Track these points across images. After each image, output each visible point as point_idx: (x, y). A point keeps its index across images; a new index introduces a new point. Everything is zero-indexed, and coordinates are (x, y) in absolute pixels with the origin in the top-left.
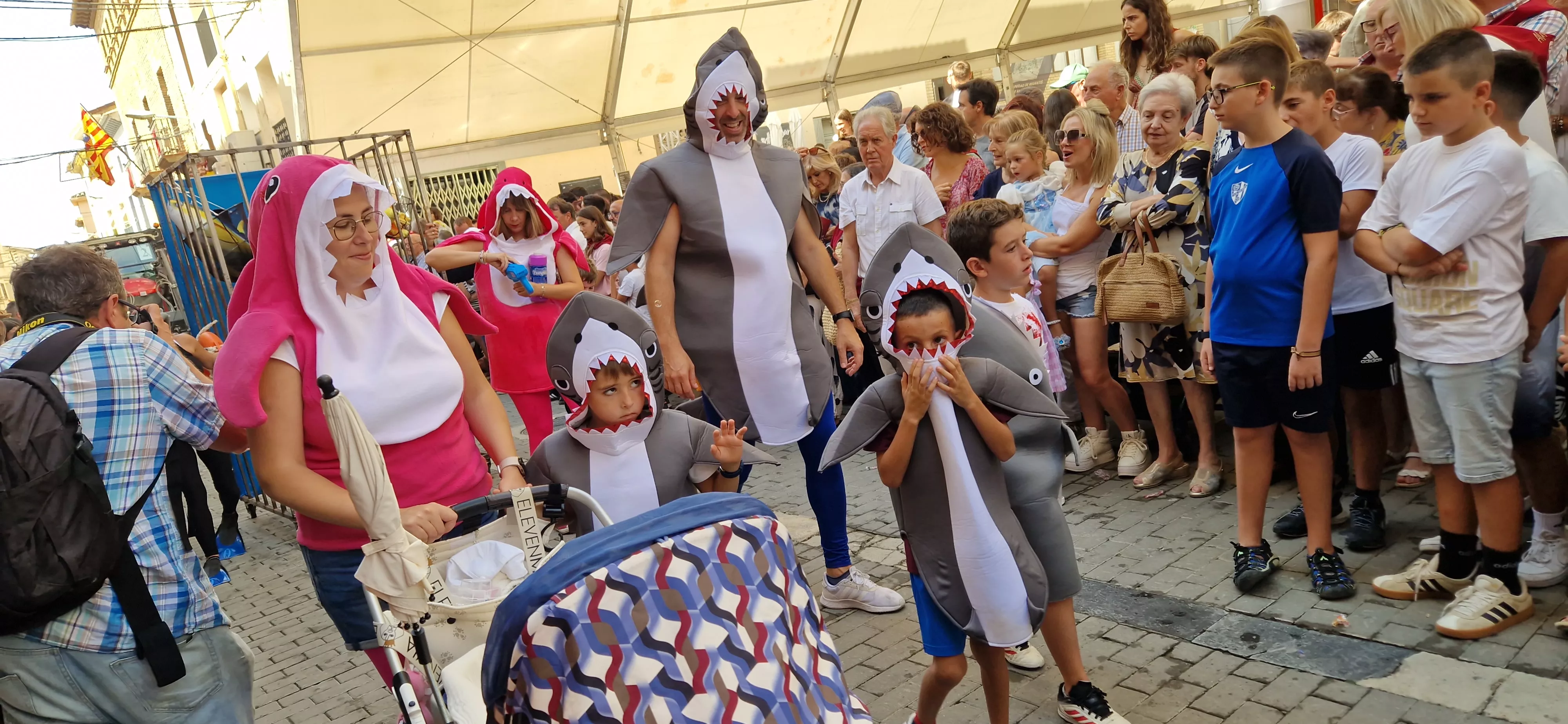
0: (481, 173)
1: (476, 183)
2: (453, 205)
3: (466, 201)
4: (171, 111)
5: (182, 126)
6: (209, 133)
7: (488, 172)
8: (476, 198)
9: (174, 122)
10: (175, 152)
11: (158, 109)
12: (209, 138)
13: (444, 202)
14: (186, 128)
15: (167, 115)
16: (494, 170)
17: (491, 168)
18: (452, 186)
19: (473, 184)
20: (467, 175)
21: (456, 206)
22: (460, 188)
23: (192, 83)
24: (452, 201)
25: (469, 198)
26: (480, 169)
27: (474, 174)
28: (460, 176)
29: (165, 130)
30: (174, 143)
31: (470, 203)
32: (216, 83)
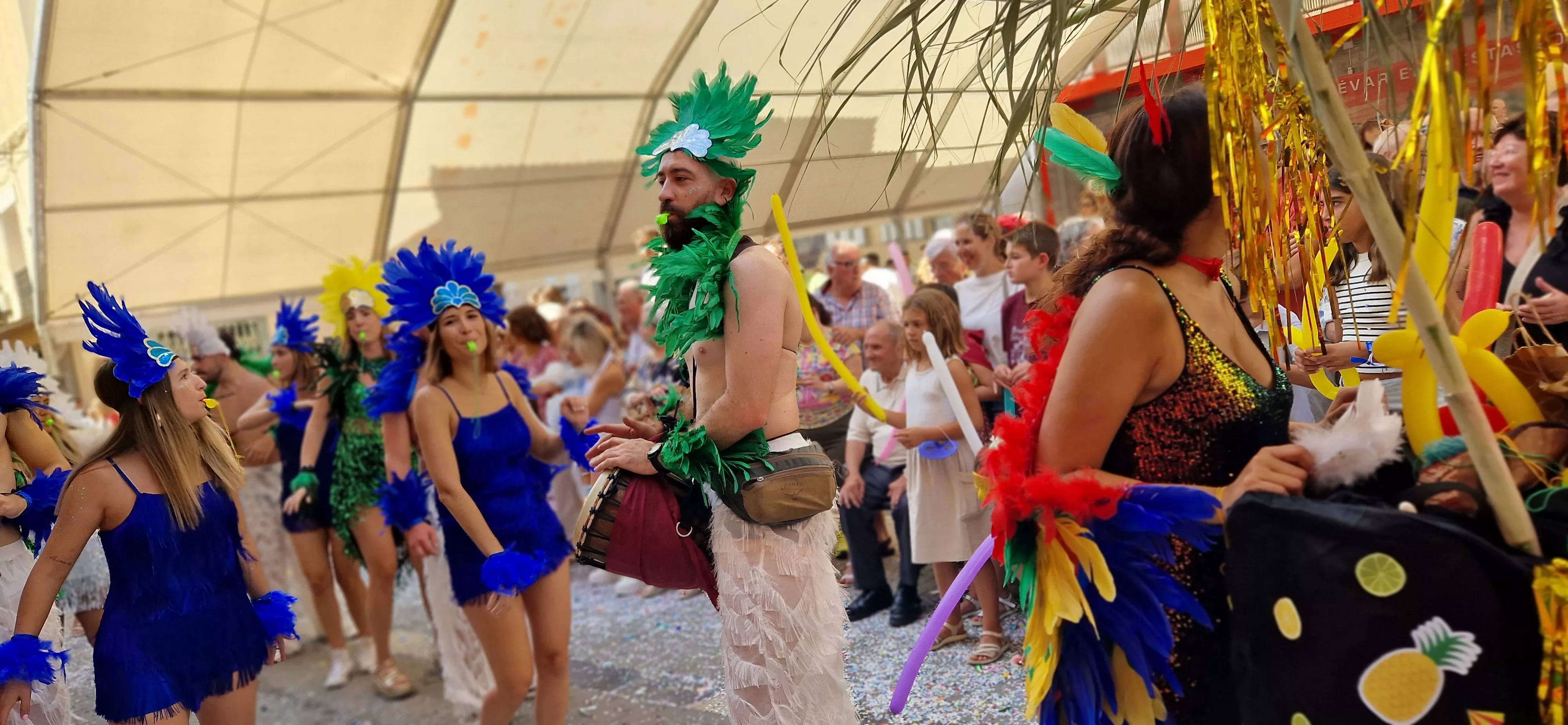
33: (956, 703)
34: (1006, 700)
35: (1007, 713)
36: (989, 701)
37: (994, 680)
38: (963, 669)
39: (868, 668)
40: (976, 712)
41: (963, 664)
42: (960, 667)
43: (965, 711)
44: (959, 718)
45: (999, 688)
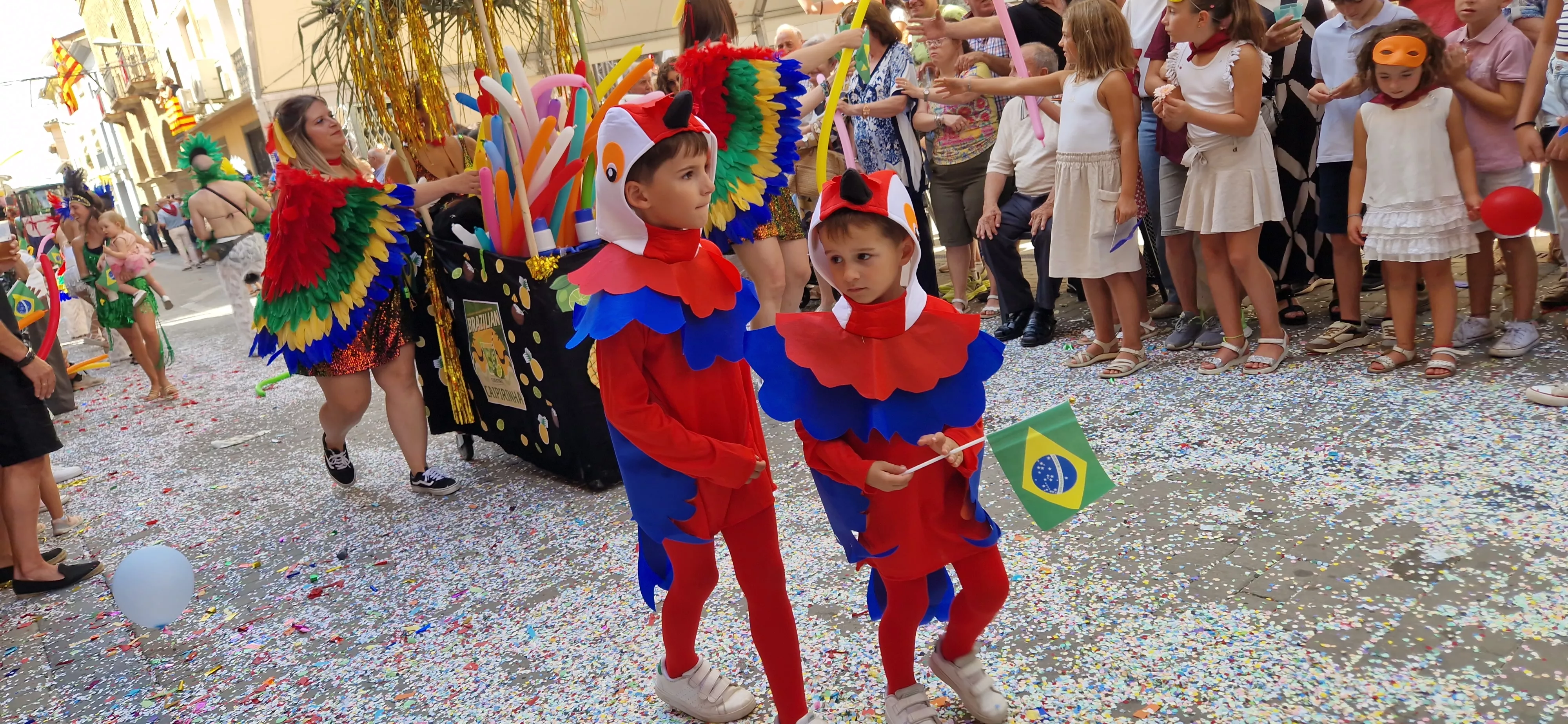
4: (137, 39)
5: (148, 54)
6: (174, 60)
9: (141, 49)
10: (142, 79)
11: (126, 37)
12: (173, 65)
14: (152, 56)
15: (134, 43)
23: (156, 12)
29: (133, 57)
30: (142, 71)
32: (177, 13)
33: (1085, 409)
34: (1135, 406)
35: (1135, 416)
36: (1118, 407)
37: (1126, 390)
38: (1096, 382)
39: (1001, 382)
40: (1104, 415)
41: (1095, 378)
42: (1092, 380)
43: (1093, 414)
44: (1086, 420)
45: (1130, 397)
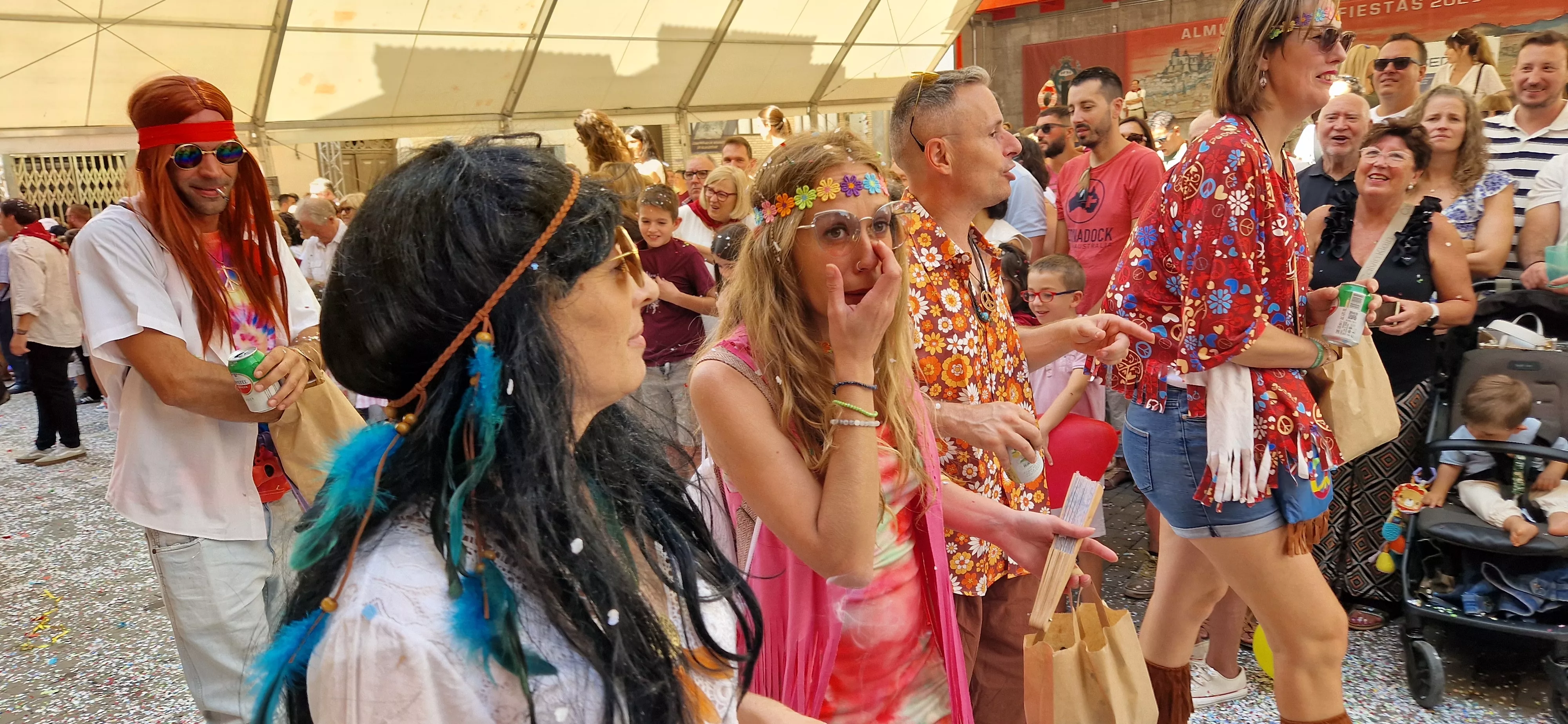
0: (105, 158)
1: (98, 167)
2: (66, 190)
3: (84, 186)
7: (114, 158)
8: (96, 183)
13: (56, 184)
16: (122, 157)
17: (118, 155)
18: (67, 169)
19: (95, 170)
20: (88, 159)
21: (71, 190)
22: (78, 171)
24: (66, 184)
25: (88, 183)
26: (105, 154)
27: (97, 158)
28: (79, 159)
31: (89, 189)
